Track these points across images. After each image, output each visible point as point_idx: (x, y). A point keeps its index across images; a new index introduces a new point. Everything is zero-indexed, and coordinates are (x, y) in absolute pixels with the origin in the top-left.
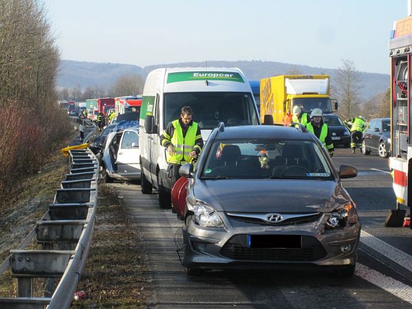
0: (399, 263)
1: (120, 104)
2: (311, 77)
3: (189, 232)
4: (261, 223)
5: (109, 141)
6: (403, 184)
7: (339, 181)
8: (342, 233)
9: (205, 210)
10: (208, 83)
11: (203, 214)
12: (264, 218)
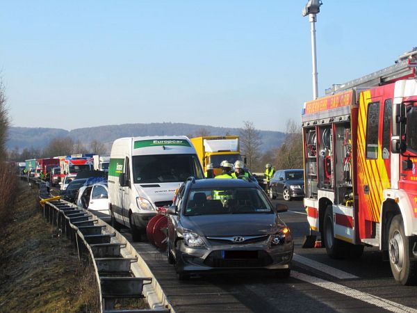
0: (318, 269)
1: (65, 164)
2: (224, 138)
3: (181, 250)
4: (230, 242)
5: (81, 194)
6: (315, 217)
7: (277, 215)
8: (282, 247)
9: (191, 235)
10: (164, 148)
11: (190, 238)
12: (232, 239)
